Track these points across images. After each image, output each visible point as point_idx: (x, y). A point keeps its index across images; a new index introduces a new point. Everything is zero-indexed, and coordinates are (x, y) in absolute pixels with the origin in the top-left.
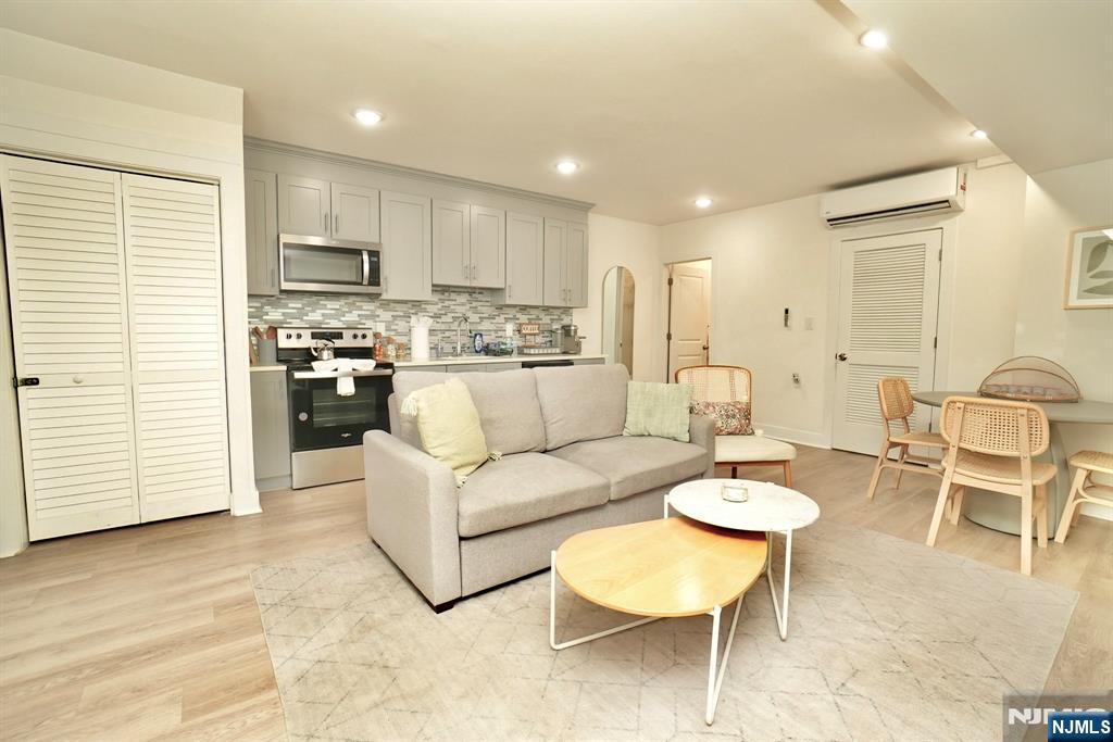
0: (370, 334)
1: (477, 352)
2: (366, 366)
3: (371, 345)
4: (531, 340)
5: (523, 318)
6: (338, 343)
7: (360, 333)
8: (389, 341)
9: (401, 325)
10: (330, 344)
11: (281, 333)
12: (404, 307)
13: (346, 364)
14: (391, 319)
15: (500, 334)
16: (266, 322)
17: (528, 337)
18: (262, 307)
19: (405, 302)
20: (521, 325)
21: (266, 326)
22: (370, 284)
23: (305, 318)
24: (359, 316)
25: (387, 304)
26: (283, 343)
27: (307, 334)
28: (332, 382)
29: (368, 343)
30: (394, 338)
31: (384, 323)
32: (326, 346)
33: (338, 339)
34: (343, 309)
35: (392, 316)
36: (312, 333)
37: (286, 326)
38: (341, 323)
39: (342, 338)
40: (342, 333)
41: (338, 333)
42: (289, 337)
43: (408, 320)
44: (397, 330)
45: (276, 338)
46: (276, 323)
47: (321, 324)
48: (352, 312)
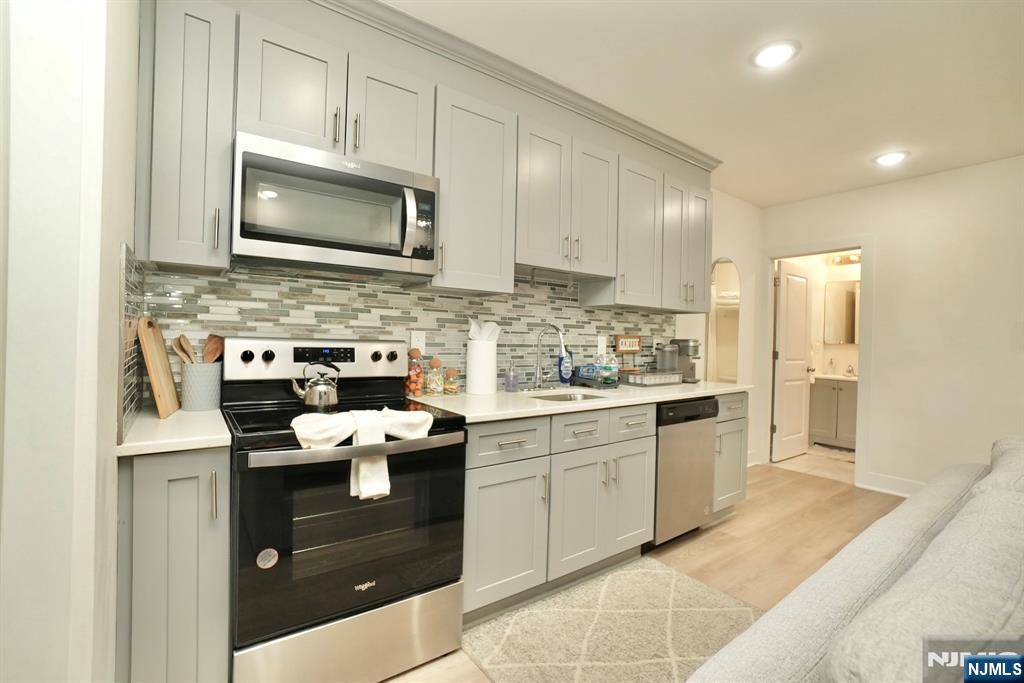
0: (402, 352)
1: (563, 380)
3: (406, 375)
4: (630, 363)
5: (619, 328)
6: (347, 370)
7: (384, 350)
8: (431, 363)
9: (450, 337)
10: (331, 373)
11: (233, 348)
12: (461, 305)
13: (371, 426)
14: (435, 325)
15: (591, 351)
16: (205, 325)
17: (625, 357)
18: (197, 296)
20: (616, 337)
21: (205, 335)
22: (416, 254)
23: (283, 320)
24: (382, 318)
25: (435, 298)
26: (236, 370)
27: (284, 350)
28: (340, 472)
29: (398, 369)
30: (440, 358)
31: (424, 333)
32: (322, 375)
33: (345, 361)
34: (356, 306)
35: (438, 320)
36: (296, 349)
37: (240, 334)
38: (349, 331)
39: (353, 360)
40: (352, 350)
41: (345, 349)
42: (247, 357)
43: (464, 327)
44: (443, 345)
45: (221, 359)
46: (223, 328)
47: (312, 331)
48: (369, 312)
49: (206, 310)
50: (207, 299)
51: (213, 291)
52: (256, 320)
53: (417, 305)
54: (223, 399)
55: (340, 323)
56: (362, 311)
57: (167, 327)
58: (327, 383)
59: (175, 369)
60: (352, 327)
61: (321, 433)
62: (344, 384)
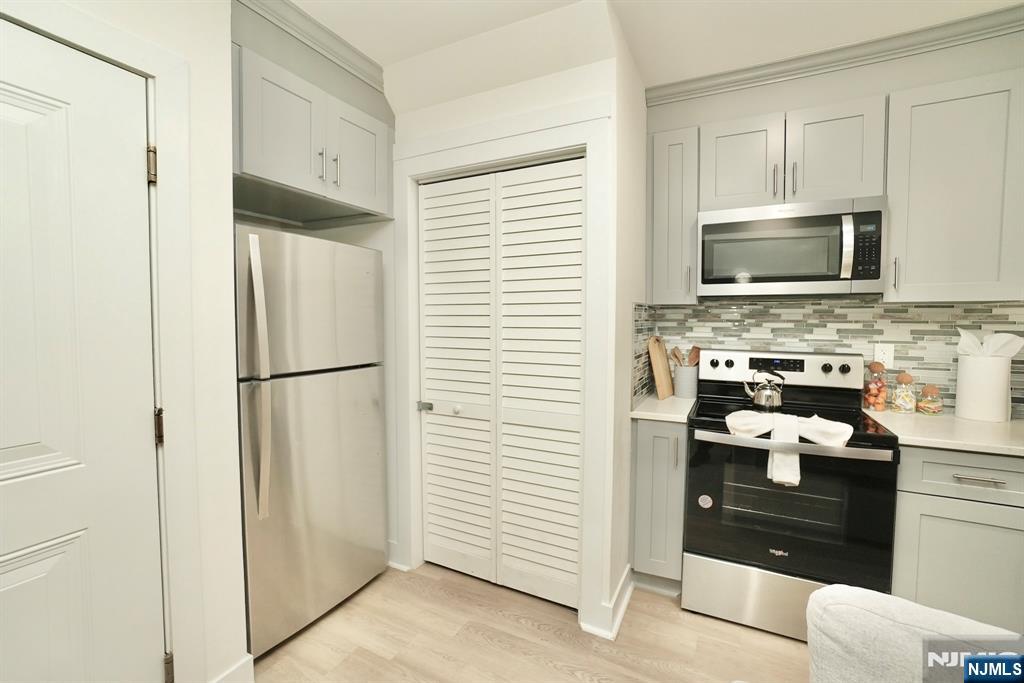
0: (857, 365)
2: (833, 436)
3: (860, 386)
6: (792, 378)
7: (836, 362)
8: (900, 377)
9: (931, 350)
12: (944, 315)
13: (787, 429)
14: (908, 337)
16: (690, 340)
19: (950, 305)
21: (689, 347)
22: (856, 276)
23: (745, 335)
24: (839, 331)
25: (898, 313)
26: (707, 373)
27: (742, 360)
28: (760, 458)
29: (854, 381)
30: (913, 373)
31: (892, 347)
32: (769, 382)
33: (795, 371)
34: (810, 321)
35: (912, 332)
36: (751, 359)
37: (713, 346)
38: (805, 344)
39: (802, 370)
40: (803, 361)
41: (795, 361)
42: (714, 364)
43: (954, 339)
44: (922, 359)
45: (698, 364)
46: (701, 342)
47: (769, 344)
48: (825, 326)
49: (691, 329)
50: (692, 322)
51: (695, 316)
52: (725, 336)
53: (882, 317)
54: (699, 392)
55: (795, 337)
56: (817, 326)
57: (668, 341)
58: (773, 388)
59: (672, 369)
60: (807, 340)
61: (745, 425)
62: (788, 390)
